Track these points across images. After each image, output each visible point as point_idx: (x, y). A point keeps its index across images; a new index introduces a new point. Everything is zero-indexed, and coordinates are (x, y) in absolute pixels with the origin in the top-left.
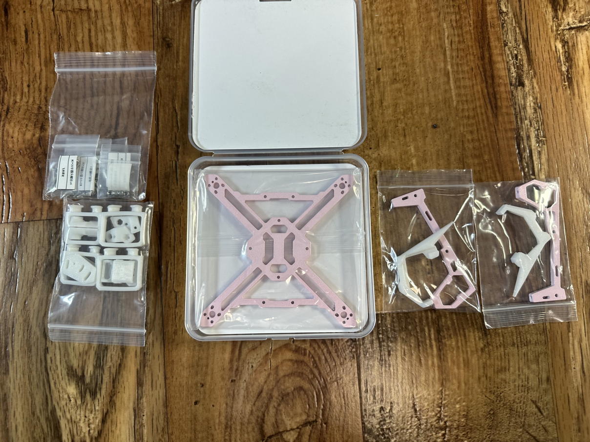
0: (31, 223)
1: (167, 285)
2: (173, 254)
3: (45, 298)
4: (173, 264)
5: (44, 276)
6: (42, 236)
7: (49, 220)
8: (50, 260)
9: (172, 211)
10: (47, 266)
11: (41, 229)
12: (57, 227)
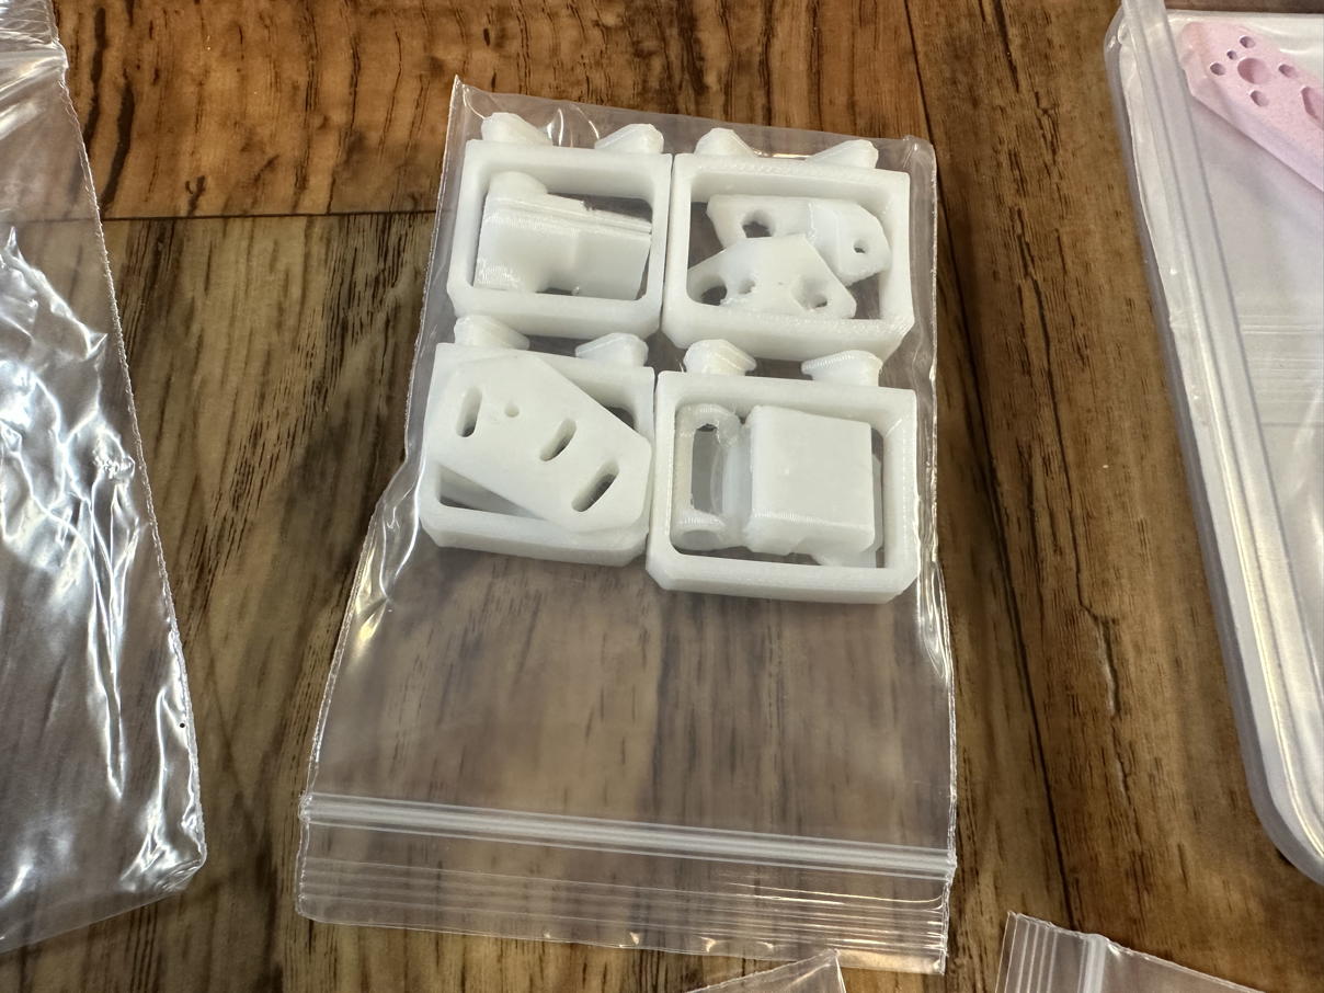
0: (238, 229)
1: (1039, 579)
2: (1047, 413)
3: (288, 639)
4: (1055, 464)
5: (291, 503)
6: (296, 292)
7: (342, 215)
8: (336, 421)
9: (1009, 200)
10: (310, 453)
11: (293, 255)
12: (383, 252)
